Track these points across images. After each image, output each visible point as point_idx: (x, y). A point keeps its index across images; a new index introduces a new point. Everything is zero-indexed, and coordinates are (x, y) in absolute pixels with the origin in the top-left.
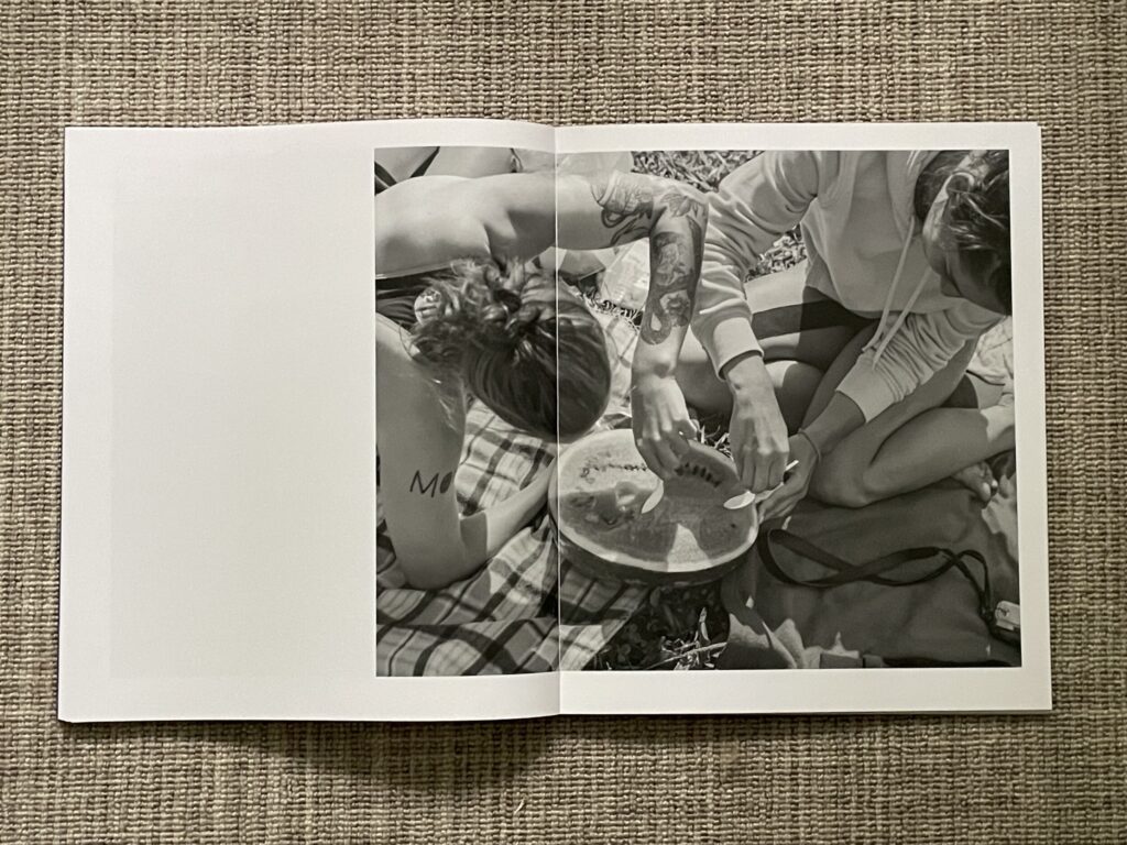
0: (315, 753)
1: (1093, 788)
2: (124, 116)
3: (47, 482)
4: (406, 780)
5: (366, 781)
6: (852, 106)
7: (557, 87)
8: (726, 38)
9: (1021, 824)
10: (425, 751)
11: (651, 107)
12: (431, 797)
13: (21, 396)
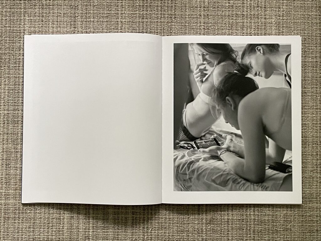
0: (93, 214)
1: (313, 226)
2: (40, 33)
3: (18, 137)
4: (118, 222)
5: (107, 222)
6: (247, 31)
7: (163, 25)
8: (211, 12)
9: (292, 236)
10: (124, 214)
11: (189, 31)
12: (125, 227)
13: (10, 112)
